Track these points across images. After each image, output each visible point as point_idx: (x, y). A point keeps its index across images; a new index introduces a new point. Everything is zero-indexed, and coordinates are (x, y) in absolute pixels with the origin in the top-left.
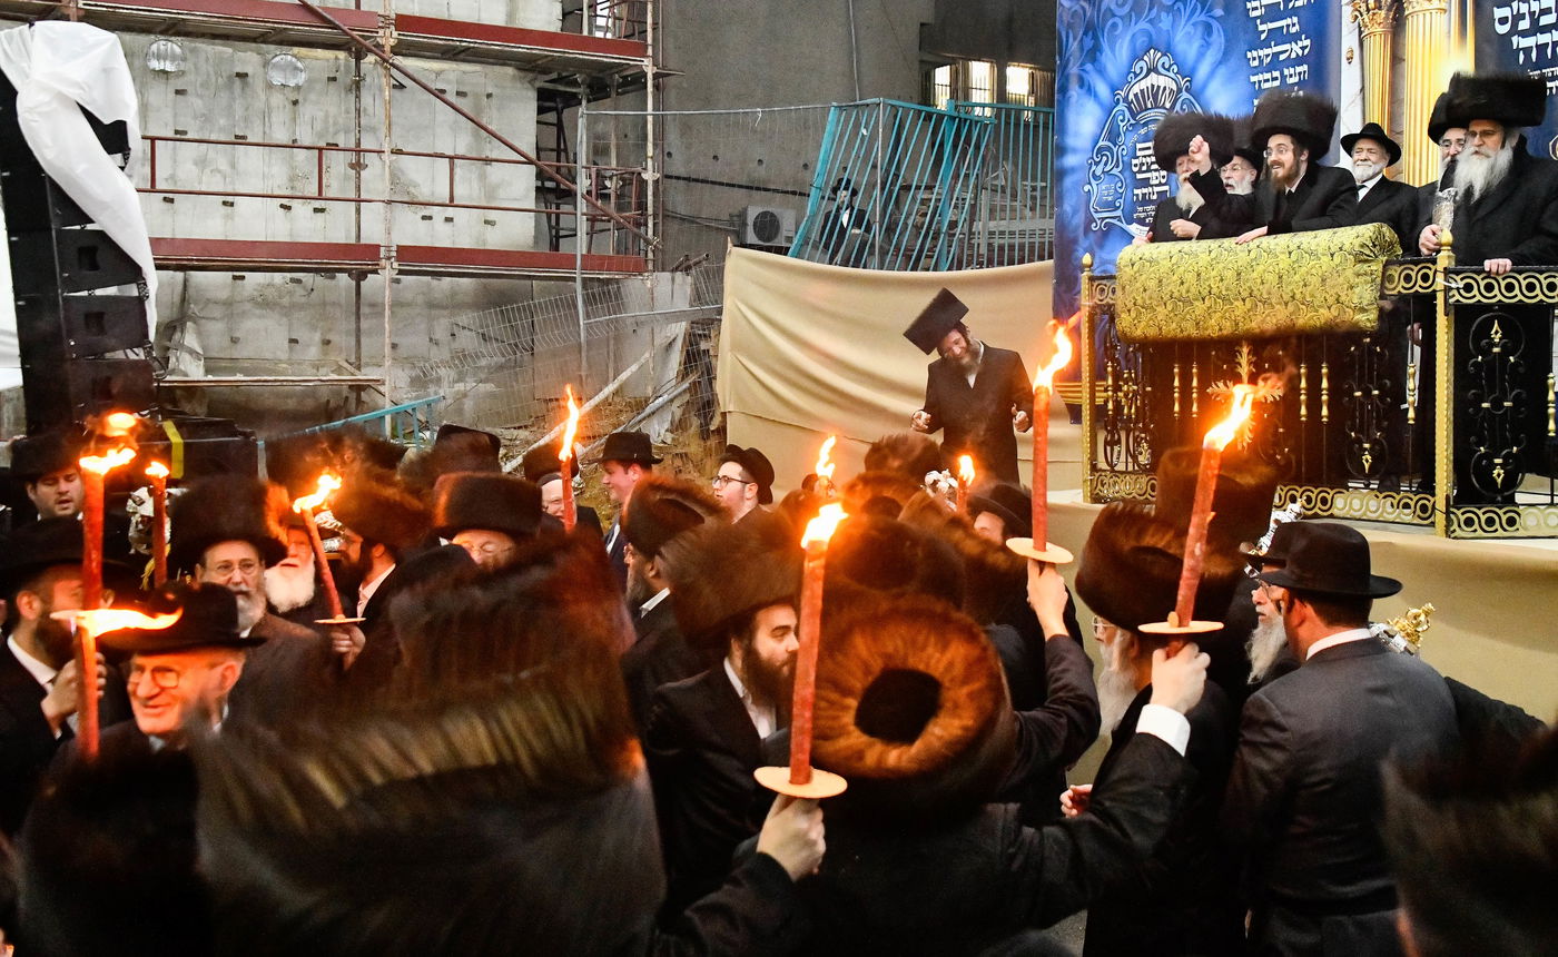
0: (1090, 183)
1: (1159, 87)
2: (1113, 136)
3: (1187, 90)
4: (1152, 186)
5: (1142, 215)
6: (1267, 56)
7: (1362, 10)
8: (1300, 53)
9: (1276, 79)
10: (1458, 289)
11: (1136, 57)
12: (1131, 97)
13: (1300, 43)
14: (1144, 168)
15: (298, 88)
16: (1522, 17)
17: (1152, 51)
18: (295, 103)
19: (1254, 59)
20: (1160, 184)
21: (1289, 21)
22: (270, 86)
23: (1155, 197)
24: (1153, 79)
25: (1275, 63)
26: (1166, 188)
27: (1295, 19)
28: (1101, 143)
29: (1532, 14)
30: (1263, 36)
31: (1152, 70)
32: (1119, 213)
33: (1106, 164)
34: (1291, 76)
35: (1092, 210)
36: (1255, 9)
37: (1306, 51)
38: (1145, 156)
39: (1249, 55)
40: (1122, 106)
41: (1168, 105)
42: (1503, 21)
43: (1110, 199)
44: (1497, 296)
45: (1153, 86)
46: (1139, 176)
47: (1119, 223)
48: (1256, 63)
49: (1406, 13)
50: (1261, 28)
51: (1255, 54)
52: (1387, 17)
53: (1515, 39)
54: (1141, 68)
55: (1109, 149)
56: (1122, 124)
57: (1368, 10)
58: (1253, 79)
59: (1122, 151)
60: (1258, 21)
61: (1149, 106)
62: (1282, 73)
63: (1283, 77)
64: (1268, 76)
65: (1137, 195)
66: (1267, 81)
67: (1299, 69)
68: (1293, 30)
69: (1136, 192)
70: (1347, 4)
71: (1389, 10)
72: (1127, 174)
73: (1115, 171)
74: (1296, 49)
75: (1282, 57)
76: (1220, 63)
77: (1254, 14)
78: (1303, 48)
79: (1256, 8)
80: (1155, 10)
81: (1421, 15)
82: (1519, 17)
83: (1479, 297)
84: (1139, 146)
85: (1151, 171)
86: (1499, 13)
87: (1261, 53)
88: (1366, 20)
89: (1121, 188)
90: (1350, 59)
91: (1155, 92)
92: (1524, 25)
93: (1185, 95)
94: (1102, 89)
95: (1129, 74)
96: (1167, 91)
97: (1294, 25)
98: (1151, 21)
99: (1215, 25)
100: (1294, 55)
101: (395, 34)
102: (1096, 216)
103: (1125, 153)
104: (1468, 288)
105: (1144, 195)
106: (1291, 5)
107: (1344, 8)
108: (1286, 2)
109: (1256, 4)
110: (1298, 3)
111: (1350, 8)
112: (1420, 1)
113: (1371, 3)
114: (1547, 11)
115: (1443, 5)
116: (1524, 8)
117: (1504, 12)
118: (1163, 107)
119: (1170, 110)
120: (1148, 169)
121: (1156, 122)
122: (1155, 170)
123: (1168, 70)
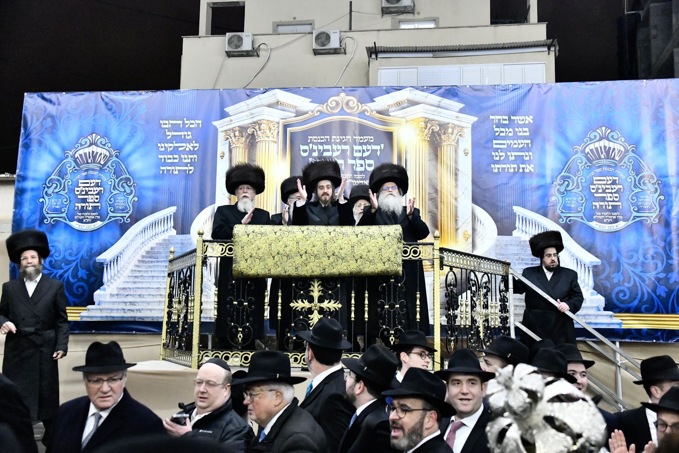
0: (43, 198)
1: (97, 153)
2: (62, 174)
3: (116, 156)
4: (88, 203)
5: (80, 217)
6: (171, 147)
7: (231, 135)
8: (192, 149)
9: (176, 158)
12: (77, 155)
13: (192, 145)
14: (84, 193)
16: (315, 151)
17: (94, 135)
19: (162, 147)
20: (94, 202)
21: (186, 133)
23: (90, 208)
24: (94, 148)
25: (175, 151)
26: (99, 204)
27: (189, 133)
28: (52, 177)
29: (318, 150)
30: (169, 138)
31: (93, 144)
32: (64, 215)
33: (55, 188)
34: (185, 159)
35: (45, 212)
36: (164, 124)
37: (196, 149)
38: (84, 187)
39: (159, 145)
40: (70, 159)
41: (102, 163)
42: (305, 151)
43: (58, 207)
45: (93, 152)
46: (79, 197)
47: (64, 221)
48: (163, 149)
49: (257, 141)
50: (168, 133)
51: (162, 145)
52: (246, 141)
54: (86, 142)
55: (58, 180)
56: (69, 169)
57: (235, 136)
58: (160, 157)
59: (68, 180)
60: (167, 130)
61: (90, 162)
62: (180, 157)
63: (180, 159)
64: (171, 156)
65: (78, 207)
66: (170, 159)
67: (190, 156)
68: (189, 138)
69: (77, 205)
70: (222, 132)
71: (247, 138)
72: (71, 195)
73: (62, 192)
74: (189, 147)
75: (180, 149)
76: (141, 146)
77: (164, 127)
78: (194, 147)
79: (166, 124)
81: (264, 142)
82: (312, 150)
84: (80, 181)
85: (88, 195)
86: (302, 147)
87: (166, 145)
88: (234, 140)
89: (66, 202)
90: (222, 157)
91: (94, 156)
92: (314, 154)
93: (115, 159)
94: (57, 150)
95: (77, 143)
96: (103, 156)
97: (188, 135)
99: (140, 128)
100: (187, 149)
102: (47, 216)
103: (70, 184)
105: (83, 206)
106: (187, 126)
107: (219, 133)
108: (184, 124)
109: (165, 122)
110: (191, 126)
111: (223, 134)
112: (264, 136)
113: (237, 133)
114: (328, 150)
115: (275, 140)
116: (315, 147)
117: (306, 147)
118: (99, 163)
119: (104, 165)
120: (86, 194)
121: (93, 170)
122: (91, 195)
123: (104, 145)
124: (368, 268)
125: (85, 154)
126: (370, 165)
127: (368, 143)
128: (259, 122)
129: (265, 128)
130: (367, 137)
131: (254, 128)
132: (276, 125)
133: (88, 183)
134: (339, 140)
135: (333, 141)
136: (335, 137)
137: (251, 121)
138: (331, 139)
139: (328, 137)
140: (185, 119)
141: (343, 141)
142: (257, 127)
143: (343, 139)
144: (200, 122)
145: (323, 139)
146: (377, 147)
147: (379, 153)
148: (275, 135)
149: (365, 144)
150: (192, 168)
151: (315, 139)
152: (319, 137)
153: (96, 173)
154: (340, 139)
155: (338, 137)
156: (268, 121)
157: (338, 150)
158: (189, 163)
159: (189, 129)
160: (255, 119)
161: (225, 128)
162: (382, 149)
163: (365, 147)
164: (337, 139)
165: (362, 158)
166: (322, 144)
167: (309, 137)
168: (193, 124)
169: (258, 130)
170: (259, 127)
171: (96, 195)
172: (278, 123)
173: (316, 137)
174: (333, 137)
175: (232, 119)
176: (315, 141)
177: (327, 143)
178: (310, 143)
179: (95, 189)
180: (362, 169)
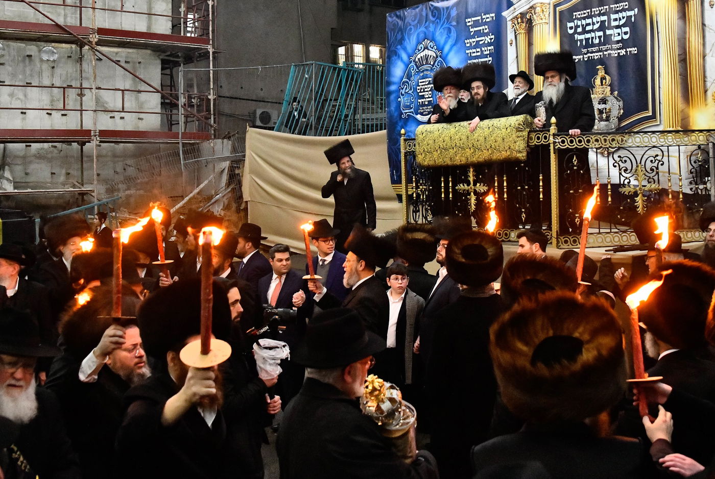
1: (428, 55)
2: (409, 77)
3: (440, 57)
4: (425, 98)
5: (422, 111)
6: (474, 42)
7: (516, 23)
8: (489, 41)
9: (479, 52)
10: (559, 142)
11: (419, 43)
12: (417, 60)
13: (489, 37)
14: (422, 91)
15: (54, 61)
16: (579, 27)
17: (426, 40)
18: (53, 67)
19: (468, 43)
20: (429, 97)
21: (483, 27)
22: (42, 60)
23: (427, 103)
24: (426, 52)
25: (477, 45)
26: (431, 99)
27: (486, 27)
28: (404, 80)
29: (583, 25)
30: (472, 34)
31: (426, 48)
32: (412, 110)
33: (406, 89)
34: (485, 51)
35: (401, 109)
36: (469, 22)
38: (422, 85)
39: (466, 41)
40: (413, 64)
41: (432, 63)
42: (571, 28)
43: (408, 104)
44: (575, 145)
45: (426, 55)
46: (420, 94)
47: (412, 115)
48: (468, 45)
49: (534, 25)
51: (468, 41)
52: (526, 26)
53: (576, 36)
54: (421, 47)
56: (413, 72)
57: (518, 23)
58: (467, 52)
59: (413, 83)
60: (470, 27)
61: (424, 64)
62: (481, 50)
63: (482, 51)
64: (474, 50)
65: (420, 102)
66: (474, 52)
67: (489, 48)
68: (486, 31)
69: (419, 101)
70: (509, 21)
71: (526, 23)
72: (415, 93)
73: (410, 92)
74: (487, 39)
75: (481, 43)
76: (454, 45)
77: (468, 24)
78: (491, 39)
80: (427, 23)
82: (577, 27)
83: (567, 146)
84: (420, 81)
86: (569, 25)
87: (471, 40)
88: (518, 27)
89: (413, 99)
90: (511, 44)
91: (427, 57)
92: (580, 30)
93: (439, 59)
94: (404, 56)
95: (416, 50)
96: (432, 57)
97: (486, 29)
98: (426, 28)
99: (453, 29)
100: (486, 42)
101: (97, 36)
102: (403, 112)
103: (414, 84)
104: (563, 142)
105: (422, 102)
106: (484, 21)
107: (508, 22)
108: (482, 19)
109: (469, 20)
110: (488, 20)
111: (511, 23)
112: (538, 19)
113: (519, 20)
114: (589, 24)
115: (547, 21)
116: (579, 23)
117: (571, 24)
118: (430, 64)
119: (433, 65)
120: (424, 91)
121: (427, 70)
122: (426, 91)
123: (432, 48)
124: (496, 156)
125: (421, 57)
126: (626, 33)
127: (624, 10)
128: (534, 6)
129: (539, 11)
130: (622, 4)
131: (531, 13)
132: (548, 6)
133: (424, 82)
134: (598, 12)
135: (593, 13)
136: (595, 9)
137: (528, 6)
138: (591, 12)
139: (589, 11)
140: (483, 14)
141: (602, 12)
142: (533, 12)
143: (602, 10)
144: (493, 15)
145: (584, 14)
146: (631, 13)
147: (633, 19)
148: (547, 16)
149: (621, 11)
150: (491, 59)
151: (579, 15)
152: (582, 12)
153: (428, 73)
154: (599, 10)
155: (597, 9)
156: (541, 3)
157: (598, 22)
158: (488, 54)
159: (486, 23)
160: (531, 4)
161: (511, 17)
162: (636, 13)
163: (621, 15)
164: (597, 11)
165: (618, 27)
166: (584, 18)
167: (574, 14)
168: (488, 18)
169: (533, 14)
170: (534, 11)
171: (430, 91)
172: (549, 4)
173: (580, 13)
174: (593, 10)
175: (515, 7)
176: (579, 17)
177: (588, 17)
178: (575, 19)
179: (429, 86)
180: (619, 38)
